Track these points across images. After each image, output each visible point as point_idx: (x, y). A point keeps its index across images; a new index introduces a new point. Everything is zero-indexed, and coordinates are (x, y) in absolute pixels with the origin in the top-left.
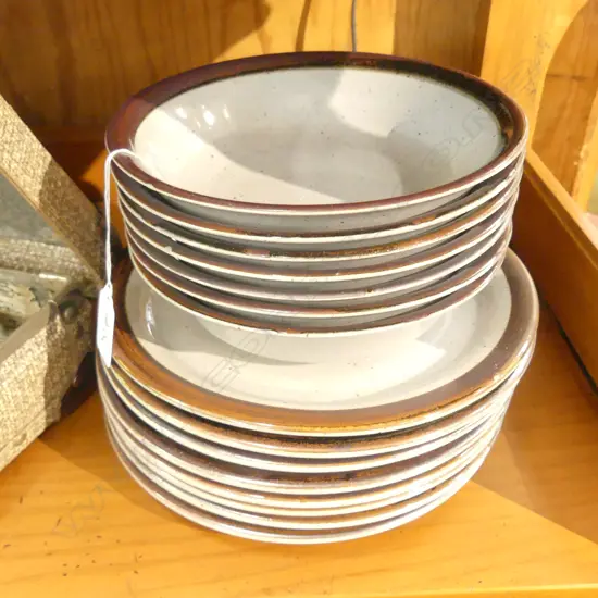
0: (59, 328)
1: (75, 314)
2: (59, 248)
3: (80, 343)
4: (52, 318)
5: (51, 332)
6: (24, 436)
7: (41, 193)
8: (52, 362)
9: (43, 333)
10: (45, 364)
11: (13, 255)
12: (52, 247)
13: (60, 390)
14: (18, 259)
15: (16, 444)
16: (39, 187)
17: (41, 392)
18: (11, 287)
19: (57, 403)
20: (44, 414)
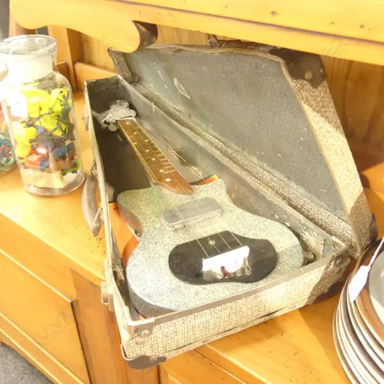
0: (331, 267)
1: (342, 263)
2: (344, 223)
3: (338, 276)
4: (331, 262)
5: (327, 267)
6: (295, 306)
7: (353, 208)
8: (322, 280)
9: (324, 267)
10: (318, 281)
11: (320, 217)
12: (340, 221)
13: (318, 293)
14: (322, 220)
15: (290, 308)
16: (353, 205)
17: (310, 291)
18: (315, 233)
19: (314, 298)
20: (307, 300)
